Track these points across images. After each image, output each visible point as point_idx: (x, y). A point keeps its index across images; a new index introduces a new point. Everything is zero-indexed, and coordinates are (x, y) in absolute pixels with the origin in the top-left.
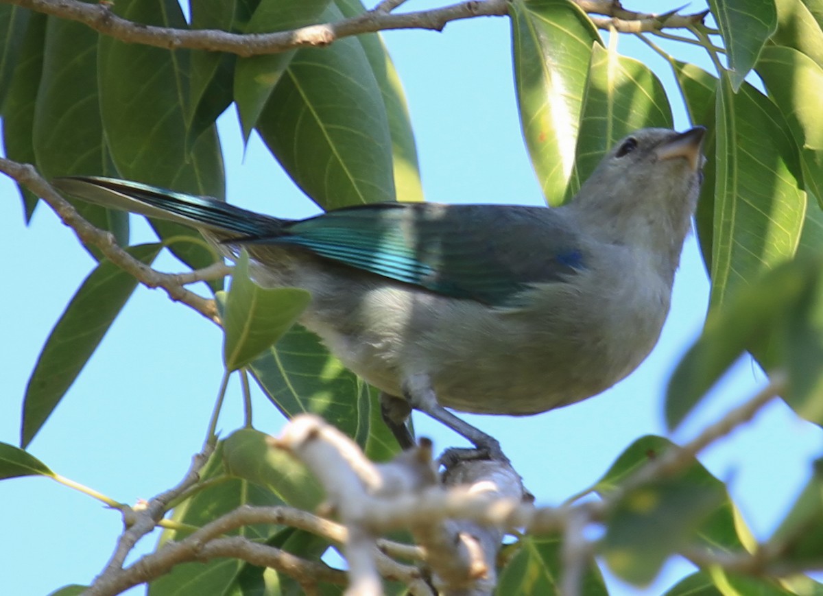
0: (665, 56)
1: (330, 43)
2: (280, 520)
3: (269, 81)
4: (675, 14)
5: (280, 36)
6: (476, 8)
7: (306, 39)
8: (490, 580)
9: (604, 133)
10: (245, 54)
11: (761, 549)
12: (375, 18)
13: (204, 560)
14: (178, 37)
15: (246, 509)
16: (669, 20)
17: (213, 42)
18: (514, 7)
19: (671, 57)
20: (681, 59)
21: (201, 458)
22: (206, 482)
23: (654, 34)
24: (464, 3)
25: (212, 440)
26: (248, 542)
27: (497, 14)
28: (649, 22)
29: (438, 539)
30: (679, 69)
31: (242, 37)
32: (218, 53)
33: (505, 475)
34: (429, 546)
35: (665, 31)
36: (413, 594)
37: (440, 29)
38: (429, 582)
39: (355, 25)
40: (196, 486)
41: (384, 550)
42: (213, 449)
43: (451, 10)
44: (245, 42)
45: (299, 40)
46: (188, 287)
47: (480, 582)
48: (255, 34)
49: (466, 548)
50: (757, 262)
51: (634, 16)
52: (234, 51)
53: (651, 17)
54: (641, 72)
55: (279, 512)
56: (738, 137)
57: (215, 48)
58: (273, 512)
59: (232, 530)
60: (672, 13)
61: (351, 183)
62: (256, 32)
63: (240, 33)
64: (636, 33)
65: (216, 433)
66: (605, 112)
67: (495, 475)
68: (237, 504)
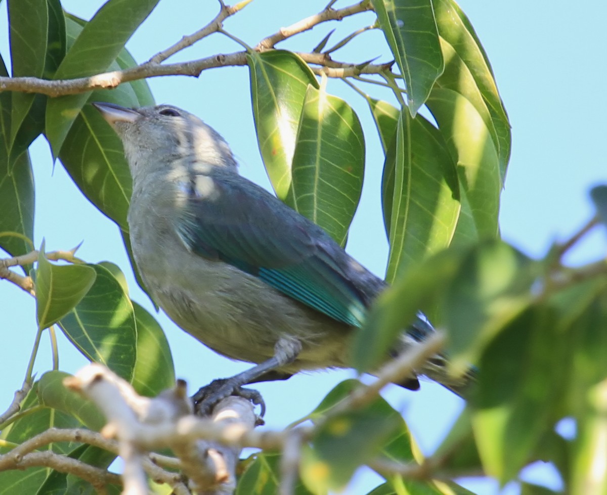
0: (363, 95)
1: (116, 87)
2: (78, 438)
3: (72, 114)
4: (370, 63)
5: (79, 81)
6: (224, 60)
7: (98, 83)
8: (231, 483)
9: (315, 152)
10: (53, 95)
11: (427, 461)
12: (149, 67)
13: (23, 468)
14: (4, 83)
15: (53, 431)
16: (366, 68)
17: (29, 86)
18: (252, 58)
19: (368, 95)
20: (374, 97)
21: (21, 393)
22: (25, 411)
23: (354, 78)
24: (214, 56)
25: (29, 380)
26: (55, 455)
27: (239, 64)
28: (350, 70)
29: (192, 454)
30: (373, 104)
31: (51, 82)
32: (33, 94)
33: (243, 405)
34: (185, 459)
35: (362, 76)
36: (176, 493)
37: (197, 76)
38: (187, 485)
39: (135, 73)
40: (17, 414)
41: (154, 461)
42: (30, 386)
43: (205, 62)
44: (53, 85)
45: (93, 85)
46: (11, 269)
47: (224, 485)
48: (61, 80)
49: (212, 460)
50: (422, 248)
51: (340, 65)
52: (46, 93)
53: (352, 66)
54: (343, 107)
55: (77, 432)
56: (413, 156)
57: (31, 91)
58: (73, 433)
59: (42, 446)
60: (367, 63)
61: (121, 192)
62: (61, 78)
63: (49, 79)
64: (341, 78)
65: (32, 376)
66: (315, 137)
67: (235, 405)
68: (47, 427)
